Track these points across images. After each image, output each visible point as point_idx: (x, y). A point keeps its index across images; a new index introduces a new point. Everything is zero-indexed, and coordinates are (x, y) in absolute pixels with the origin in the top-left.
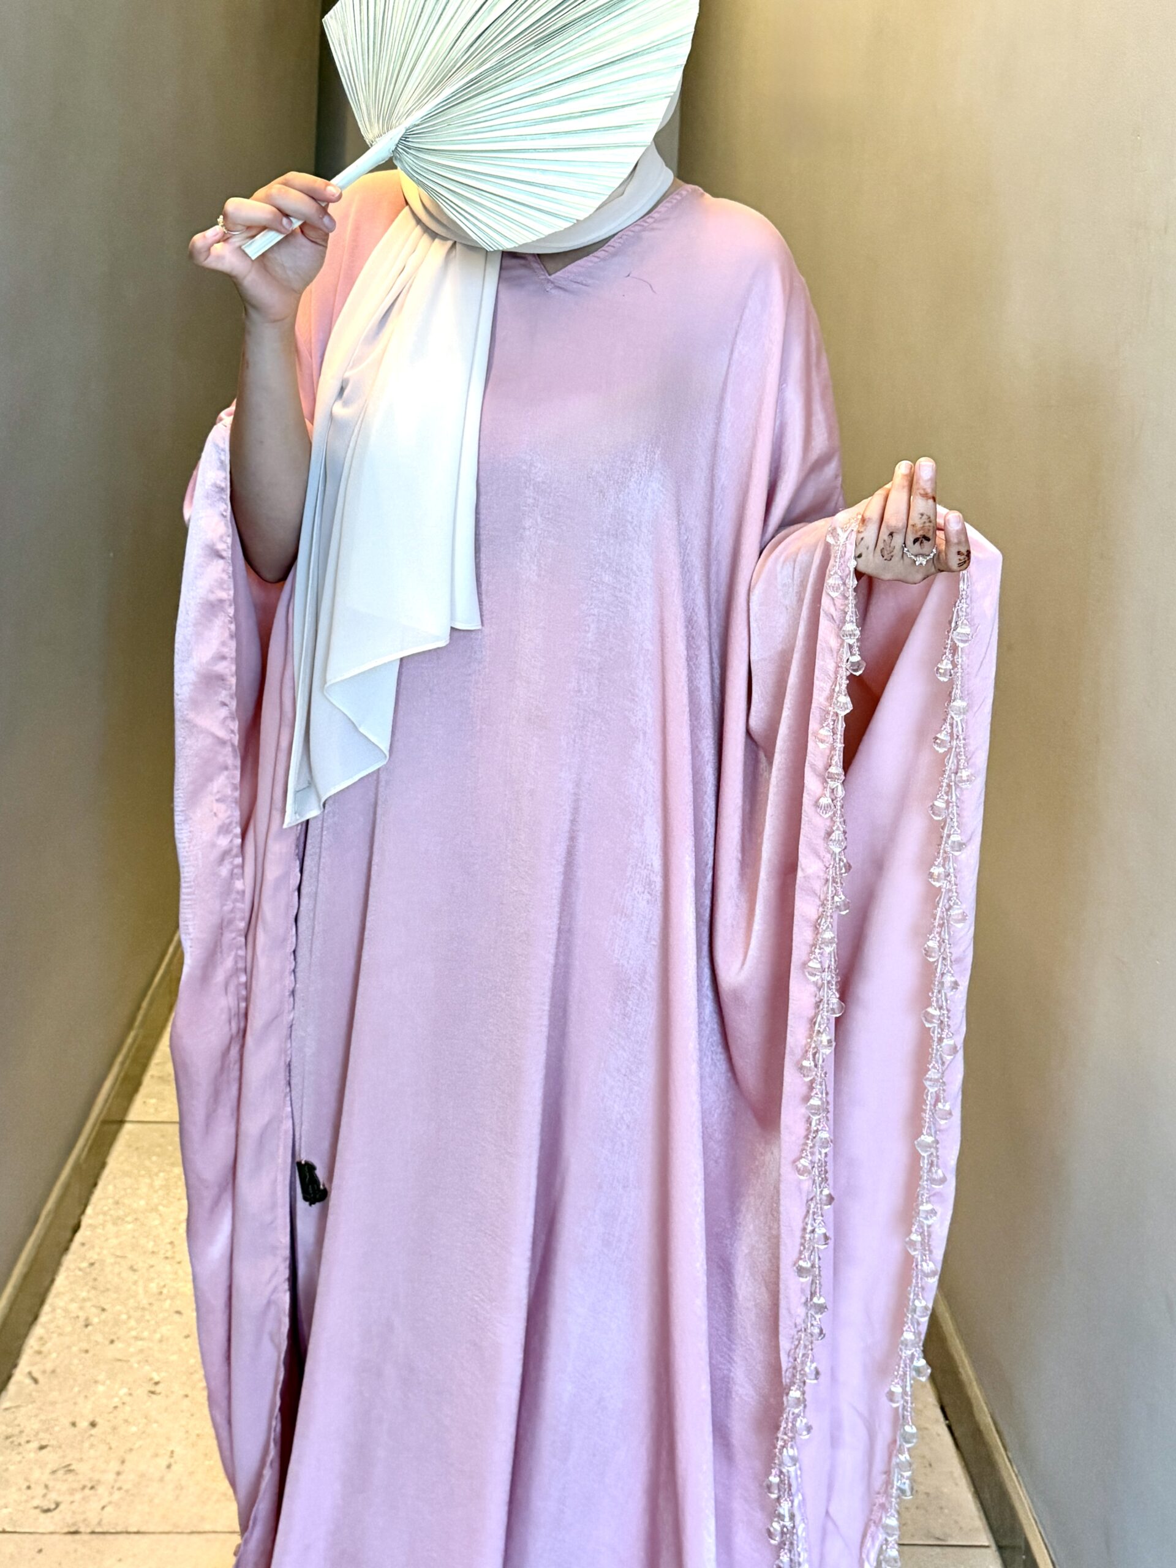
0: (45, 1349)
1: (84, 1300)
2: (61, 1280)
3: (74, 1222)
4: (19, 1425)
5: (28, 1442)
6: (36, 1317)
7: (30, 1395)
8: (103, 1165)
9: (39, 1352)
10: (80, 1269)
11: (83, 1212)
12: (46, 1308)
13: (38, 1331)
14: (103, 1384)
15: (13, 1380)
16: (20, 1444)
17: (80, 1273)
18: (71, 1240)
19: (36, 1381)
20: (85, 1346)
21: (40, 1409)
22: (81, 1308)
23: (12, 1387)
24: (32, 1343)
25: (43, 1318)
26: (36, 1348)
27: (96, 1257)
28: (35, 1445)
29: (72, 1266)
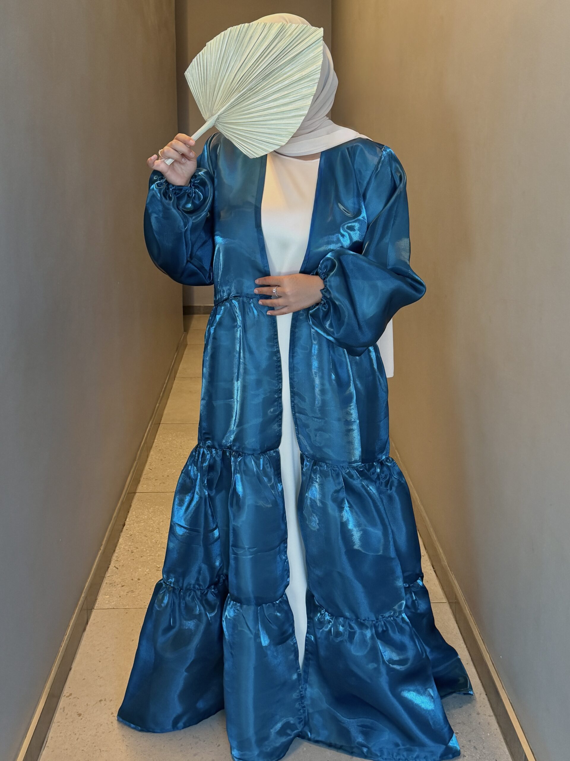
0: (118, 560)
1: (130, 545)
2: (121, 540)
3: (123, 523)
4: (114, 581)
5: (118, 585)
6: (114, 551)
7: (116, 572)
8: (130, 506)
9: (117, 561)
10: (127, 537)
11: (126, 520)
12: (117, 548)
13: (115, 554)
14: (141, 569)
15: (109, 568)
16: (115, 586)
17: (127, 538)
18: (123, 528)
19: (117, 568)
20: (132, 558)
21: (120, 576)
22: (129, 548)
23: (109, 570)
24: (114, 558)
25: (117, 551)
26: (116, 559)
27: (132, 533)
28: (120, 585)
29: (124, 536)
